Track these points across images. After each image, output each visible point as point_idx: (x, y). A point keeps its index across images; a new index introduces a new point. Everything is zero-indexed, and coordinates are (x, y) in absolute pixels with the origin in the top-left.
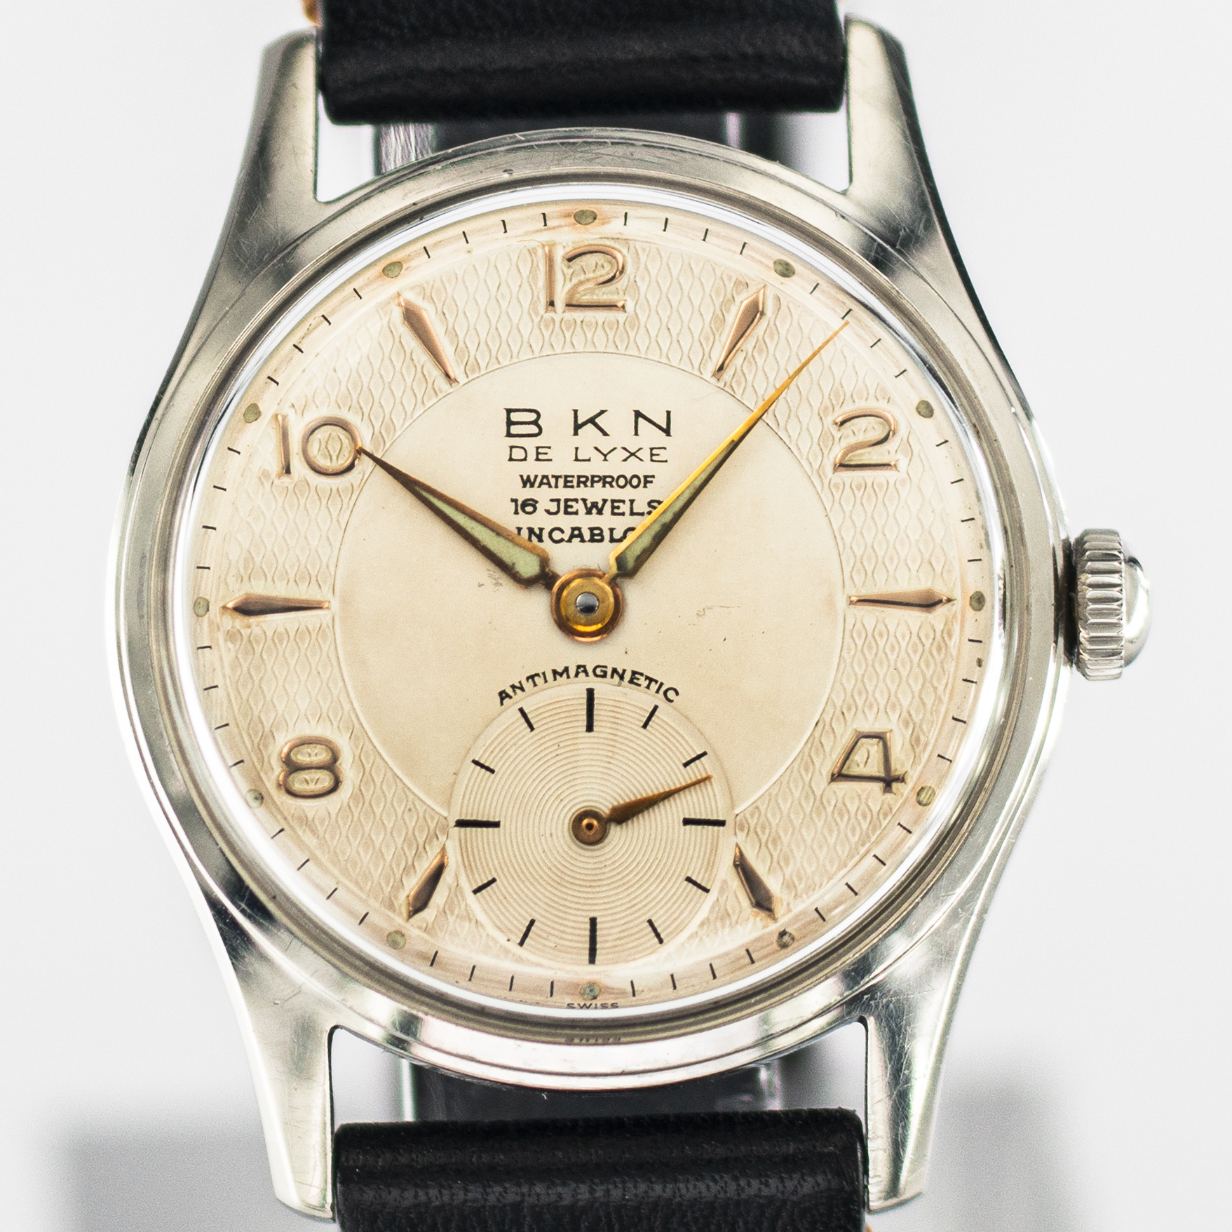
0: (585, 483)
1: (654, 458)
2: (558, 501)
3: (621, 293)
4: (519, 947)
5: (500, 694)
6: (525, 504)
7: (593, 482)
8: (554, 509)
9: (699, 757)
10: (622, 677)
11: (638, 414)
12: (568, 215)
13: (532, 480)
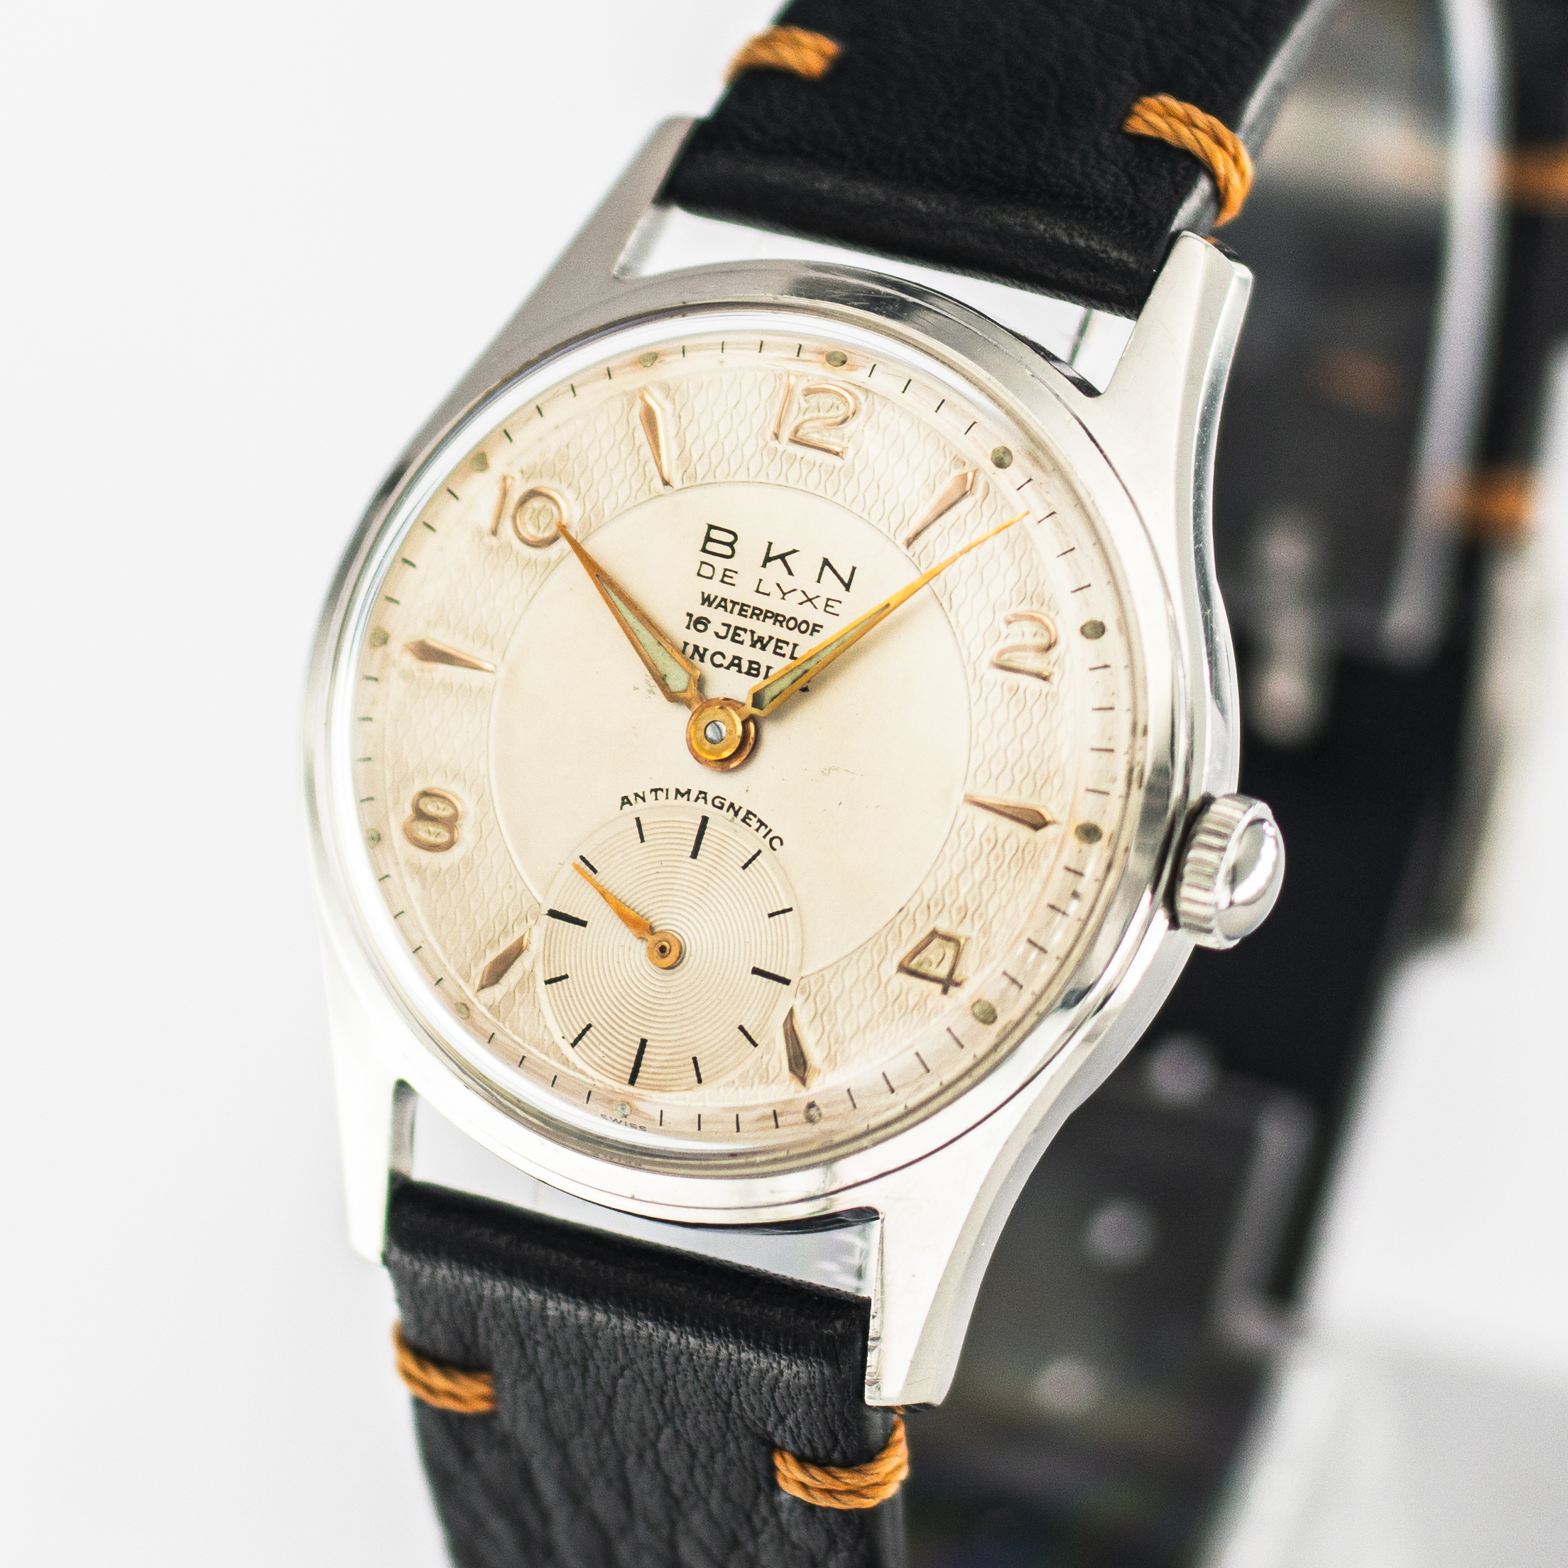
0: (758, 616)
1: (828, 609)
2: (729, 626)
3: (846, 440)
4: (570, 1047)
5: (623, 798)
6: (699, 621)
7: (766, 617)
8: (723, 634)
9: (784, 911)
10: (736, 814)
11: (826, 562)
12: (821, 353)
13: (712, 600)
